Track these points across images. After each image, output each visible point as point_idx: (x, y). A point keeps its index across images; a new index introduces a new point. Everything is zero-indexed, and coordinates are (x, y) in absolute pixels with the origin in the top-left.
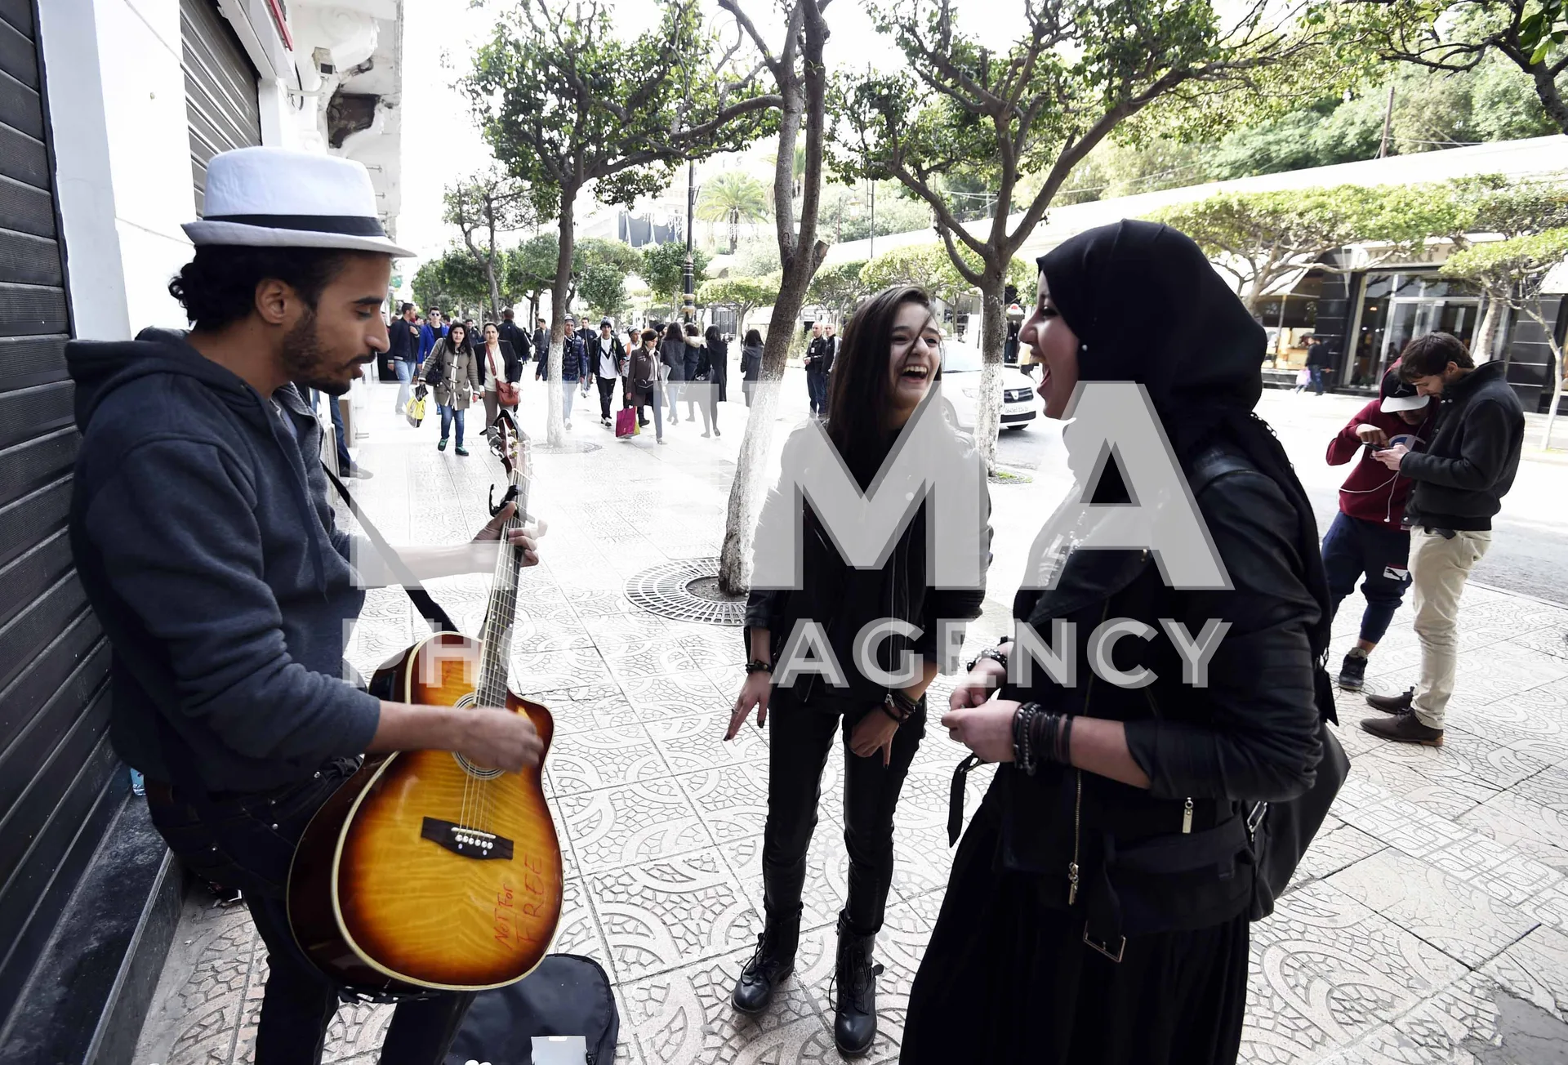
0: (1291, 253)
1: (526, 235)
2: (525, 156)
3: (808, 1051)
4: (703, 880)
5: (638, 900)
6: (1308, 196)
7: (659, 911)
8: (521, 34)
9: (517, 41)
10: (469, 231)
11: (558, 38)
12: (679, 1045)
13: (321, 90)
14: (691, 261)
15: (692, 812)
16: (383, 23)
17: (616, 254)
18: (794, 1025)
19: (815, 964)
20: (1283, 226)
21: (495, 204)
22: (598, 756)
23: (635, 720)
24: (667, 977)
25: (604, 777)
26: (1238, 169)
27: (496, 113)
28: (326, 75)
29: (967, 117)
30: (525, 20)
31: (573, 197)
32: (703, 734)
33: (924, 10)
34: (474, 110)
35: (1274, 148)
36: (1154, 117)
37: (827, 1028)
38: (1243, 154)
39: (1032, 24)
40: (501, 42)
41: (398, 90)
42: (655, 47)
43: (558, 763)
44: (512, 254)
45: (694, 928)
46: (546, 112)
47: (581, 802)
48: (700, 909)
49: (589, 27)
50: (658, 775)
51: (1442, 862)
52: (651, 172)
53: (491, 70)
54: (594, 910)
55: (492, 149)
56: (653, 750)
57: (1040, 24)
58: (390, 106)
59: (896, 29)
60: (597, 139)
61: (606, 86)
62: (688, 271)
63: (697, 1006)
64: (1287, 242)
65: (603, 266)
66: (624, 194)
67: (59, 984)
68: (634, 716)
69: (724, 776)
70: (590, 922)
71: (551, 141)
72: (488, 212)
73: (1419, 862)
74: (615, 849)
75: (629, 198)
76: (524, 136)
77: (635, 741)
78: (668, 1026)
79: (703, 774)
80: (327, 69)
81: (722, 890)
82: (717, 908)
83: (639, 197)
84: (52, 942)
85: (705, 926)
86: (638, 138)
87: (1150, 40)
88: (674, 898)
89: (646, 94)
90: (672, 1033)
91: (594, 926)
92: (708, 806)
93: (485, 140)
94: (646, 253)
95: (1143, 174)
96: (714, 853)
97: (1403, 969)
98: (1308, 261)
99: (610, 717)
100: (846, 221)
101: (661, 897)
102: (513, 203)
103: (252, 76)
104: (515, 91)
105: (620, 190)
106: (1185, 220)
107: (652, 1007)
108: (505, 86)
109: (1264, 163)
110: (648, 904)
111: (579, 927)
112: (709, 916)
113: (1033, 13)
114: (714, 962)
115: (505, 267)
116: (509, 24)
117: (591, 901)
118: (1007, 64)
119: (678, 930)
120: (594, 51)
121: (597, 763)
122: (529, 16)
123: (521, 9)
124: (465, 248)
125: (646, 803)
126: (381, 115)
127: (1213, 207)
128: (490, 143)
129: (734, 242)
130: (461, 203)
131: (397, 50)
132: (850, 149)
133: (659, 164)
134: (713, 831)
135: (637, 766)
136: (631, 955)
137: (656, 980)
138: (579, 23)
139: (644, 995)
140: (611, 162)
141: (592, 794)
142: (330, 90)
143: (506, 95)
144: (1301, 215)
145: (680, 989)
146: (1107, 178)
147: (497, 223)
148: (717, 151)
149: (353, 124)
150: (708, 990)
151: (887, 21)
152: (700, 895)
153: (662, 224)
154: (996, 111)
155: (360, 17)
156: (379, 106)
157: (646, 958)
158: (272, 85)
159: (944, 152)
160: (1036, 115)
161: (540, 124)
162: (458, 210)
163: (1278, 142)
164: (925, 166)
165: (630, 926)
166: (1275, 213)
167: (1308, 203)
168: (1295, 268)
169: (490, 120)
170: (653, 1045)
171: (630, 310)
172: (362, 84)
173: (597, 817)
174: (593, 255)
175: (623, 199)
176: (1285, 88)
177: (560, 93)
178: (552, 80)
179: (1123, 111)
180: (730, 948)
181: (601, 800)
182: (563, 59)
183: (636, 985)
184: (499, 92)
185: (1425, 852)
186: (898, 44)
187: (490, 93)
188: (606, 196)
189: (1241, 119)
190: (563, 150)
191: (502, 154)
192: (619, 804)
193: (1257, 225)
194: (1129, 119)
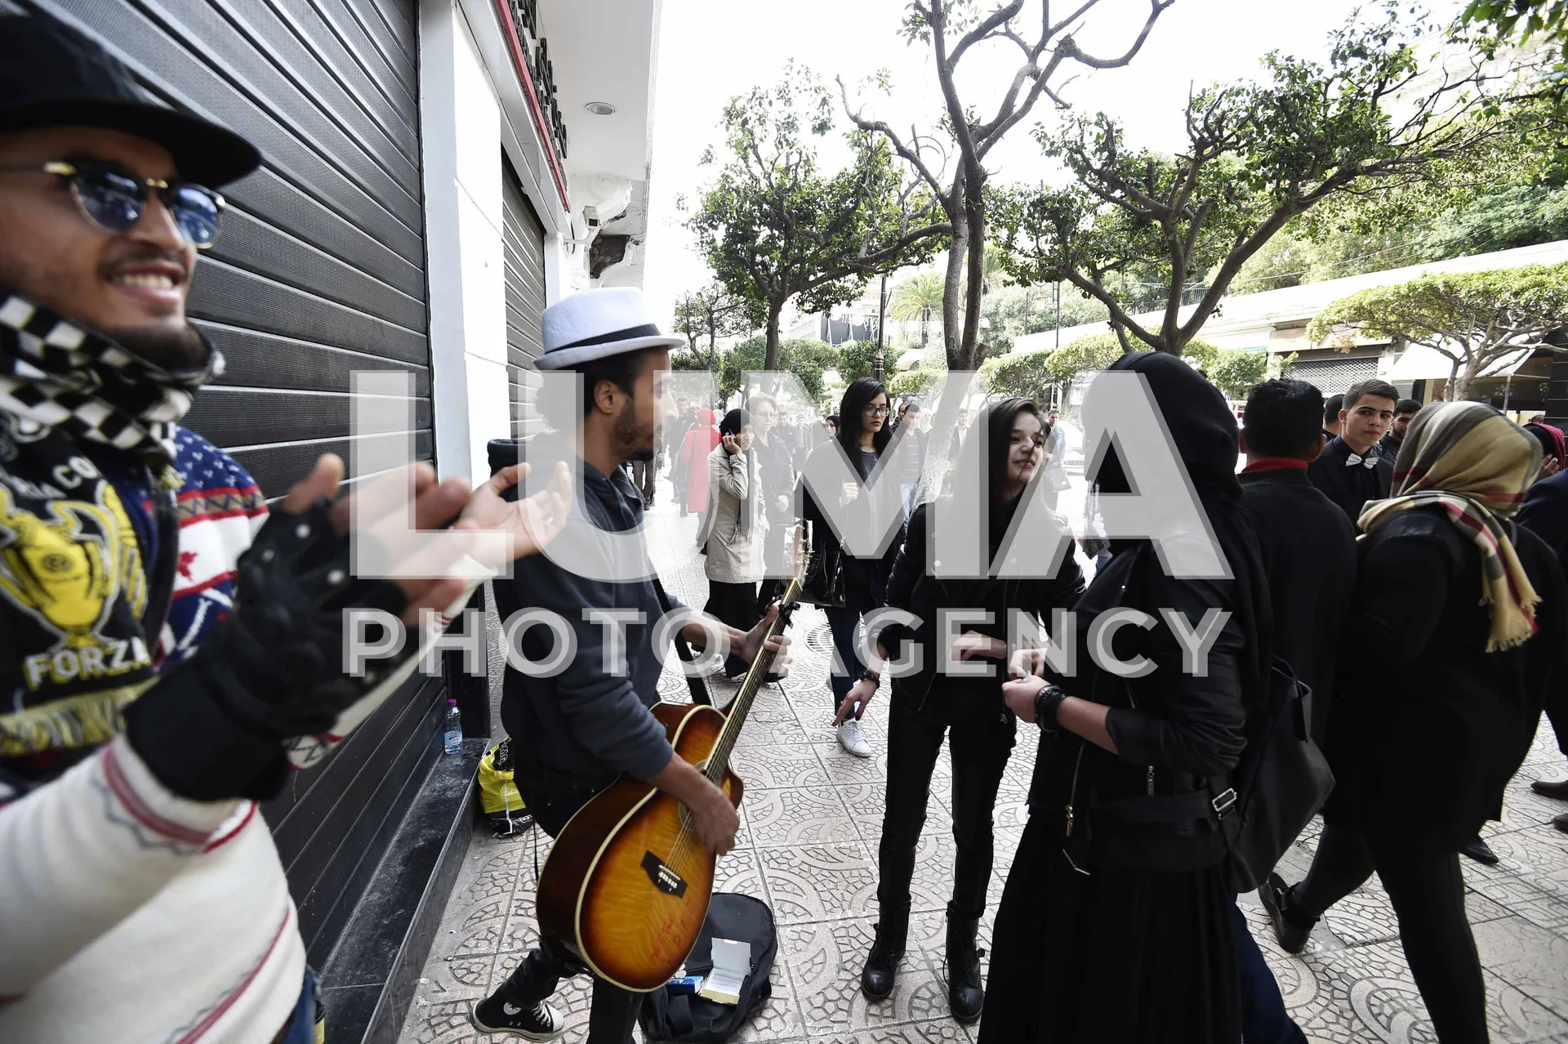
0: (1509, 333)
1: (740, 339)
2: (741, 277)
4: (854, 863)
5: (796, 870)
6: (1525, 276)
7: (813, 880)
8: (739, 181)
9: (738, 187)
10: (694, 338)
11: (771, 183)
12: (818, 974)
13: (587, 235)
14: (882, 357)
15: (846, 814)
16: (635, 184)
17: (817, 352)
20: (1498, 305)
21: (716, 315)
22: (774, 764)
23: (806, 740)
24: (814, 927)
25: (778, 780)
26: (1453, 249)
27: (719, 243)
28: (592, 227)
29: (1138, 221)
30: (745, 169)
31: (779, 309)
33: (1091, 134)
34: (702, 242)
38: (1458, 232)
39: (1194, 138)
40: (726, 189)
41: (644, 230)
42: (850, 182)
43: (742, 766)
44: (728, 354)
45: (839, 897)
46: (759, 241)
47: (758, 796)
48: (846, 883)
49: (796, 170)
50: (820, 783)
52: (846, 285)
53: (716, 211)
54: (762, 873)
55: (714, 272)
56: (818, 764)
57: (1201, 138)
58: (637, 243)
59: (1065, 151)
60: (801, 260)
61: (808, 217)
62: (878, 366)
63: (836, 950)
65: (805, 363)
66: (823, 305)
68: (805, 738)
69: (875, 790)
70: (758, 880)
71: (763, 263)
72: (710, 322)
74: (782, 832)
75: (827, 306)
76: (742, 261)
77: (804, 757)
78: (812, 959)
79: (858, 787)
80: (593, 223)
81: (864, 873)
82: (859, 885)
83: (835, 306)
85: (848, 896)
86: (834, 258)
87: (1315, 145)
88: (826, 873)
89: (843, 221)
90: (814, 964)
91: (761, 883)
92: (859, 811)
93: (709, 265)
94: (843, 351)
95: (1347, 257)
96: (861, 846)
99: (785, 737)
100: (1034, 314)
101: (815, 871)
102: (730, 314)
103: (540, 231)
104: (736, 226)
105: (819, 301)
106: (1385, 303)
107: (799, 944)
108: (727, 222)
109: (1483, 241)
110: (804, 874)
111: (750, 883)
112: (851, 889)
113: (1194, 129)
114: (853, 922)
115: (722, 366)
116: (732, 175)
117: (760, 866)
118: (1173, 173)
119: (826, 896)
120: (800, 189)
121: (773, 769)
122: (747, 166)
123: (741, 161)
124: (689, 352)
125: (809, 802)
126: (630, 251)
127: (1415, 289)
128: (713, 267)
129: (924, 338)
130: (689, 314)
131: (645, 201)
132: (1027, 256)
133: (854, 277)
134: (861, 828)
135: (805, 774)
136: (787, 907)
137: (805, 927)
138: (788, 169)
139: (796, 936)
140: (812, 278)
141: (767, 792)
142: (595, 234)
143: (727, 229)
144: (1516, 294)
145: (823, 937)
146: (1308, 262)
147: (717, 331)
148: (901, 265)
149: (608, 259)
150: (846, 940)
151: (1056, 146)
152: (847, 874)
153: (858, 324)
154: (1163, 216)
155: (617, 180)
156: (629, 243)
157: (798, 911)
158: (554, 238)
159: (1119, 253)
160: (1207, 215)
161: (753, 252)
162: (686, 321)
163: (1500, 218)
164: (1099, 267)
165: (789, 887)
166: (1486, 293)
167: (1524, 282)
169: (715, 249)
170: (799, 970)
171: (828, 400)
172: (618, 229)
173: (770, 808)
174: (796, 353)
175: (822, 308)
177: (771, 227)
178: (765, 215)
179: (1296, 207)
180: (865, 914)
181: (774, 797)
182: (774, 199)
183: (789, 929)
184: (722, 227)
187: (715, 228)
188: (808, 306)
189: (1421, 209)
190: (773, 270)
191: (722, 276)
192: (788, 801)
193: (1469, 307)
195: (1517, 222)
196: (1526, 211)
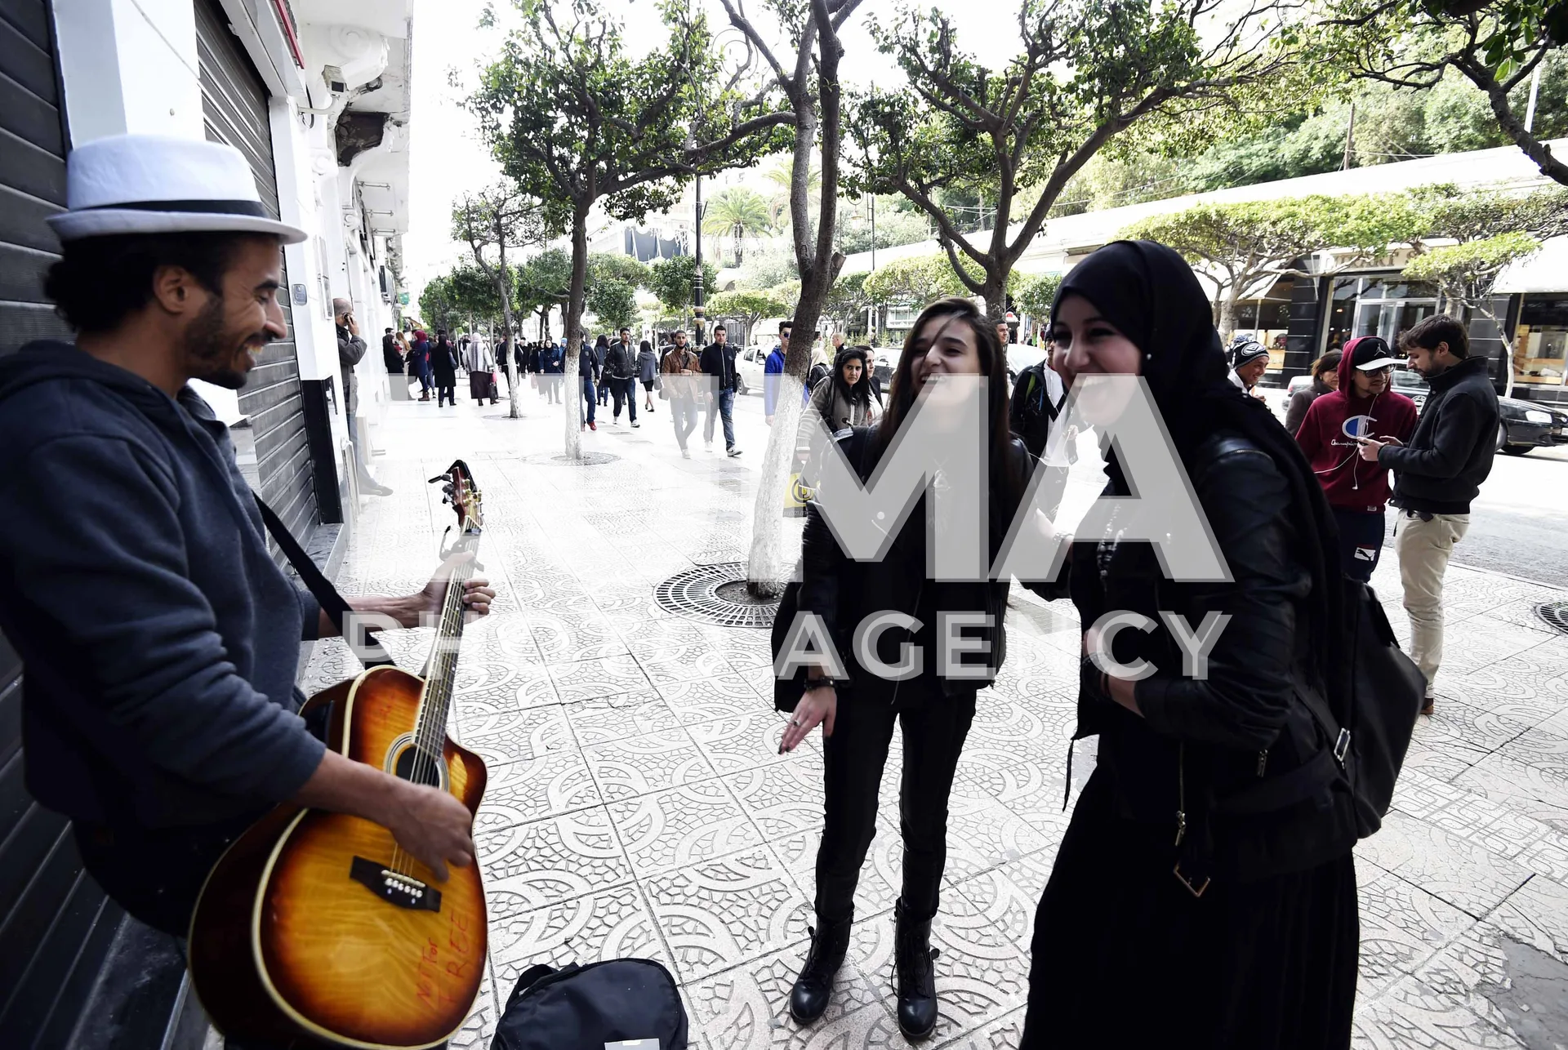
0: (1265, 260)
1: (535, 251)
2: (535, 173)
3: (874, 1038)
4: (757, 877)
5: (694, 900)
6: (1280, 206)
7: (717, 910)
8: (529, 53)
9: (527, 59)
10: (479, 247)
11: (569, 56)
12: (748, 1041)
13: (330, 107)
14: (701, 274)
15: (741, 812)
16: (394, 42)
17: (625, 269)
18: (857, 1014)
19: (873, 952)
20: (1258, 234)
21: (504, 221)
22: (643, 761)
23: (677, 724)
24: (730, 975)
25: (651, 781)
26: (1213, 182)
27: (506, 130)
28: (337, 93)
29: (965, 134)
30: (534, 39)
31: (586, 213)
32: (744, 735)
33: (925, 31)
34: (484, 128)
35: (1246, 161)
36: (1141, 133)
37: (890, 1013)
38: (1217, 167)
39: (1027, 44)
40: (512, 60)
41: (407, 108)
42: (664, 66)
43: (604, 770)
44: (521, 269)
45: (753, 926)
46: (557, 129)
47: (630, 807)
48: (758, 905)
49: (599, 46)
50: (704, 777)
51: (1443, 821)
52: (661, 189)
53: (500, 88)
54: (652, 913)
55: (502, 166)
56: (697, 753)
57: (1035, 44)
58: (399, 124)
59: (898, 48)
60: (605, 155)
61: (616, 104)
62: (698, 285)
63: (762, 1001)
64: (1262, 250)
65: (613, 280)
66: (634, 210)
67: (112, 1022)
68: (675, 720)
69: (769, 775)
70: (649, 925)
71: (561, 158)
72: (498, 228)
73: (1422, 823)
74: (667, 851)
75: (639, 213)
76: (536, 152)
77: (676, 745)
78: (735, 1023)
79: (747, 773)
80: (338, 87)
81: (776, 886)
82: (774, 904)
83: (649, 213)
84: (101, 979)
85: (763, 923)
86: (648, 154)
87: (1138, 60)
88: (730, 896)
89: (657, 112)
90: (740, 1029)
91: (654, 929)
92: (755, 804)
93: (494, 157)
94: (656, 267)
95: (1125, 187)
96: (765, 850)
97: (1418, 923)
98: (1281, 267)
99: (651, 722)
100: (848, 234)
101: (717, 897)
102: (522, 220)
103: (263, 95)
104: (526, 108)
105: (631, 205)
106: (1166, 230)
107: (717, 1005)
108: (515, 104)
109: (1237, 176)
110: (705, 904)
111: (639, 931)
112: (766, 912)
113: (1028, 34)
114: (775, 956)
115: (516, 283)
116: (520, 43)
117: (648, 904)
118: (1002, 83)
119: (737, 928)
120: (604, 69)
121: (642, 768)
122: (538, 35)
123: (530, 28)
124: (474, 265)
125: (694, 805)
126: (390, 133)
127: (1192, 217)
128: (499, 160)
129: (739, 256)
130: (469, 220)
131: (407, 68)
132: (855, 165)
133: (669, 180)
134: (762, 828)
135: (682, 769)
136: (693, 955)
137: (719, 979)
138: (588, 42)
139: (709, 994)
140: (621, 178)
141: (640, 799)
142: (340, 107)
143: (516, 113)
144: (1274, 224)
145: (744, 986)
146: (1092, 191)
147: (507, 239)
148: (726, 167)
149: (361, 143)
150: (771, 985)
151: (889, 41)
152: (755, 892)
153: (669, 239)
154: (996, 128)
155: (370, 35)
156: (388, 124)
157: (707, 957)
158: (282, 103)
159: (944, 167)
160: (1031, 132)
161: (551, 141)
162: (466, 227)
163: (1249, 156)
164: (926, 181)
165: (689, 927)
166: (1250, 222)
167: (1281, 213)
168: (1269, 273)
169: (500, 137)
170: (722, 1042)
171: (639, 323)
172: (370, 103)
173: (647, 821)
174: (602, 269)
175: (634, 215)
176: (1262, 105)
177: (569, 111)
178: (561, 97)
179: (1113, 127)
180: (789, 942)
181: (650, 805)
182: (573, 77)
183: (701, 984)
184: (509, 110)
185: (1426, 813)
186: (900, 64)
187: (501, 111)
188: (617, 211)
189: (1221, 134)
190: (574, 166)
191: (512, 170)
192: (668, 807)
193: (1234, 234)
194: (1118, 135)
195: (1263, 160)
196: (1270, 150)
